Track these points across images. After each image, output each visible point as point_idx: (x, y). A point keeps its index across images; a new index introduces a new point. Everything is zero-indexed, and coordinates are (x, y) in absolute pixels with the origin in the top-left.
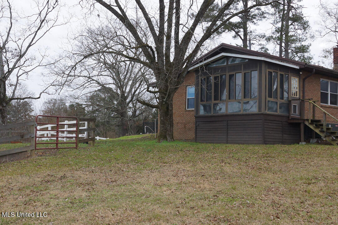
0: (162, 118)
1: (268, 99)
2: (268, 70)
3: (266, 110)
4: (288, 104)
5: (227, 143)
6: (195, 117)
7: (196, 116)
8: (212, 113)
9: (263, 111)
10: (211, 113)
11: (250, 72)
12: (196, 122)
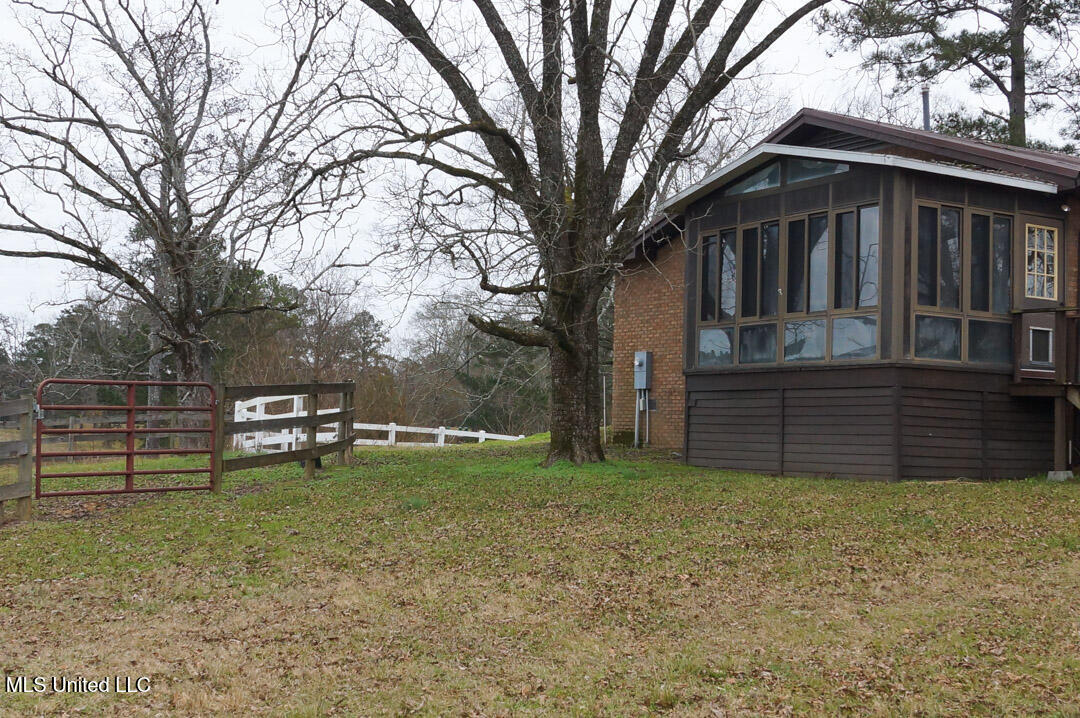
0: (557, 381)
1: (917, 309)
2: (916, 203)
3: (906, 350)
4: (1011, 325)
5: (781, 472)
6: (684, 373)
7: (687, 370)
8: (736, 362)
9: (896, 356)
10: (732, 363)
11: (855, 209)
12: (689, 393)
